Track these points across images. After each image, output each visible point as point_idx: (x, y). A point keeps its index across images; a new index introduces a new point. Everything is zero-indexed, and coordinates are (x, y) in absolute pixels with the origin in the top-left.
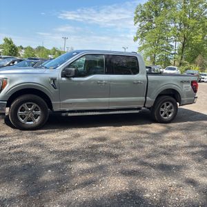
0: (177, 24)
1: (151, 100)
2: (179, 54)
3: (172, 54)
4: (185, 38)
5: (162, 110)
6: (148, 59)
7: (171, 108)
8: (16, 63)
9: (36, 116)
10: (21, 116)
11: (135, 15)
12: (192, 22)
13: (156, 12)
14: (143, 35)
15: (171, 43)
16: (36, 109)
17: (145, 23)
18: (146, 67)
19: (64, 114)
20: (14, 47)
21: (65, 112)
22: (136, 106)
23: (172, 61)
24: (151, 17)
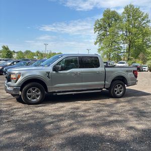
0: (124, 32)
1: (108, 83)
2: (127, 52)
3: (122, 53)
4: (130, 42)
5: (115, 89)
6: (105, 56)
7: (121, 88)
8: (15, 63)
9: (38, 96)
10: (28, 96)
11: (94, 27)
12: (134, 30)
13: (109, 24)
14: (101, 40)
15: (121, 45)
16: (37, 92)
17: (102, 32)
18: (104, 63)
19: (54, 94)
20: (9, 52)
21: (55, 92)
22: (99, 88)
23: (122, 58)
24: (106, 28)
